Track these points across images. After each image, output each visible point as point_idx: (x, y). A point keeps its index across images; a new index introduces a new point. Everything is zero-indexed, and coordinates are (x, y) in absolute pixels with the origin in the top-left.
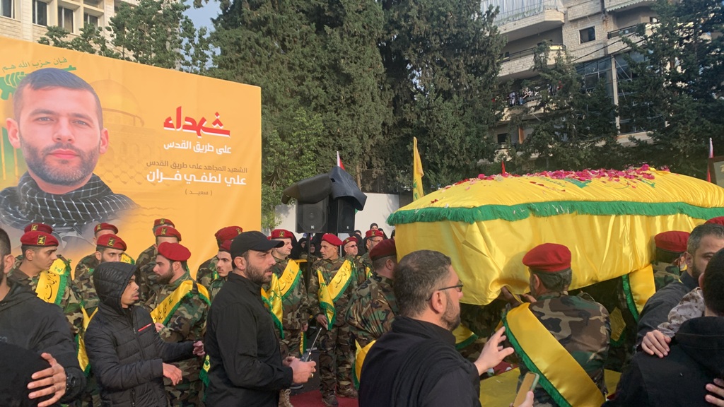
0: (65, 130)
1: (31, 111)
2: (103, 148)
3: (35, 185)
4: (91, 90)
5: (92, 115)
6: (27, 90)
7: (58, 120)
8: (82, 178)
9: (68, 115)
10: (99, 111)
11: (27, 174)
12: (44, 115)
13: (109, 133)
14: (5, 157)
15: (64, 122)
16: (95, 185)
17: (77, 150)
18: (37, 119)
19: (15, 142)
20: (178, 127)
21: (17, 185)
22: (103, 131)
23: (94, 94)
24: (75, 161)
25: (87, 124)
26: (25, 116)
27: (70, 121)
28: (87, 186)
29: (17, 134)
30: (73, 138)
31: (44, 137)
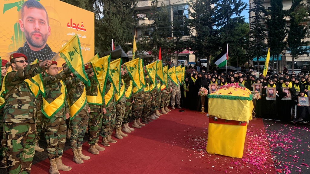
0: (37, 26)
1: (27, 17)
2: (49, 33)
3: (28, 47)
4: (45, 10)
5: (45, 20)
6: (25, 8)
7: (35, 21)
8: (43, 45)
9: (38, 19)
10: (48, 18)
11: (26, 42)
12: (31, 19)
13: (51, 28)
14: (19, 36)
15: (37, 22)
16: (47, 48)
17: (41, 34)
18: (29, 20)
19: (22, 29)
20: (71, 27)
21: (23, 47)
22: (49, 27)
23: (46, 11)
24: (41, 38)
25: (44, 24)
26: (25, 19)
27: (39, 22)
28: (44, 48)
29: (23, 26)
30: (40, 29)
31: (31, 28)
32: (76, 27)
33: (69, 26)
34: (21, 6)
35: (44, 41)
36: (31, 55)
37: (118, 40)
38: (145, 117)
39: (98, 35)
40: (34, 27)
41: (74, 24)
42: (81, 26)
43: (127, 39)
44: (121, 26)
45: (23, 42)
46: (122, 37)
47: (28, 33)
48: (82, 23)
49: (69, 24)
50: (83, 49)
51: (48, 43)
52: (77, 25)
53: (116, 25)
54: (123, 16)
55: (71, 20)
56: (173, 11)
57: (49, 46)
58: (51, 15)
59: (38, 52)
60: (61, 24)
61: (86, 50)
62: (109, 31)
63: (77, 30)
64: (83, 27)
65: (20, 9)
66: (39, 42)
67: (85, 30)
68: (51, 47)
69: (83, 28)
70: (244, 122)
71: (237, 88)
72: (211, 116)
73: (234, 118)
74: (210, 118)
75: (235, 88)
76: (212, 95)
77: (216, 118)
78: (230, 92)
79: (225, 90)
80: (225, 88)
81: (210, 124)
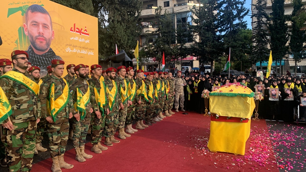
0: (41, 30)
1: (31, 21)
2: (52, 37)
3: (33, 50)
4: (48, 14)
5: (49, 24)
6: (29, 12)
7: (39, 25)
8: (47, 49)
9: (42, 24)
10: (51, 23)
11: (30, 46)
12: (35, 23)
13: (54, 32)
14: (23, 39)
15: (41, 26)
16: (50, 52)
17: (45, 38)
18: (33, 25)
19: (26, 33)
20: (74, 31)
21: (27, 50)
22: (52, 31)
23: (50, 16)
24: (44, 42)
25: (48, 28)
26: (29, 23)
27: (42, 26)
28: (48, 52)
29: (27, 30)
30: (44, 33)
31: (35, 32)
32: (80, 32)
33: (72, 31)
34: (26, 10)
35: (48, 44)
36: (35, 58)
37: (123, 47)
38: (149, 119)
39: (104, 42)
40: (38, 32)
41: (77, 29)
42: (85, 31)
43: (132, 46)
44: (125, 34)
45: (27, 46)
46: (127, 45)
47: (32, 37)
48: (86, 27)
49: (72, 29)
50: (86, 53)
51: (51, 47)
52: (80, 30)
53: (121, 33)
54: (127, 24)
55: (75, 25)
56: (177, 19)
57: (53, 50)
58: (55, 19)
59: (42, 56)
60: (64, 28)
61: (90, 54)
62: (114, 39)
63: (81, 35)
64: (87, 31)
65: (24, 13)
66: (43, 45)
67: (88, 34)
68: (55, 51)
69: (87, 33)
70: (246, 119)
71: (238, 86)
72: (212, 113)
73: (235, 114)
74: (211, 116)
75: (236, 86)
76: (213, 93)
77: (217, 116)
78: (232, 89)
79: (226, 87)
80: (226, 86)
81: (212, 122)
